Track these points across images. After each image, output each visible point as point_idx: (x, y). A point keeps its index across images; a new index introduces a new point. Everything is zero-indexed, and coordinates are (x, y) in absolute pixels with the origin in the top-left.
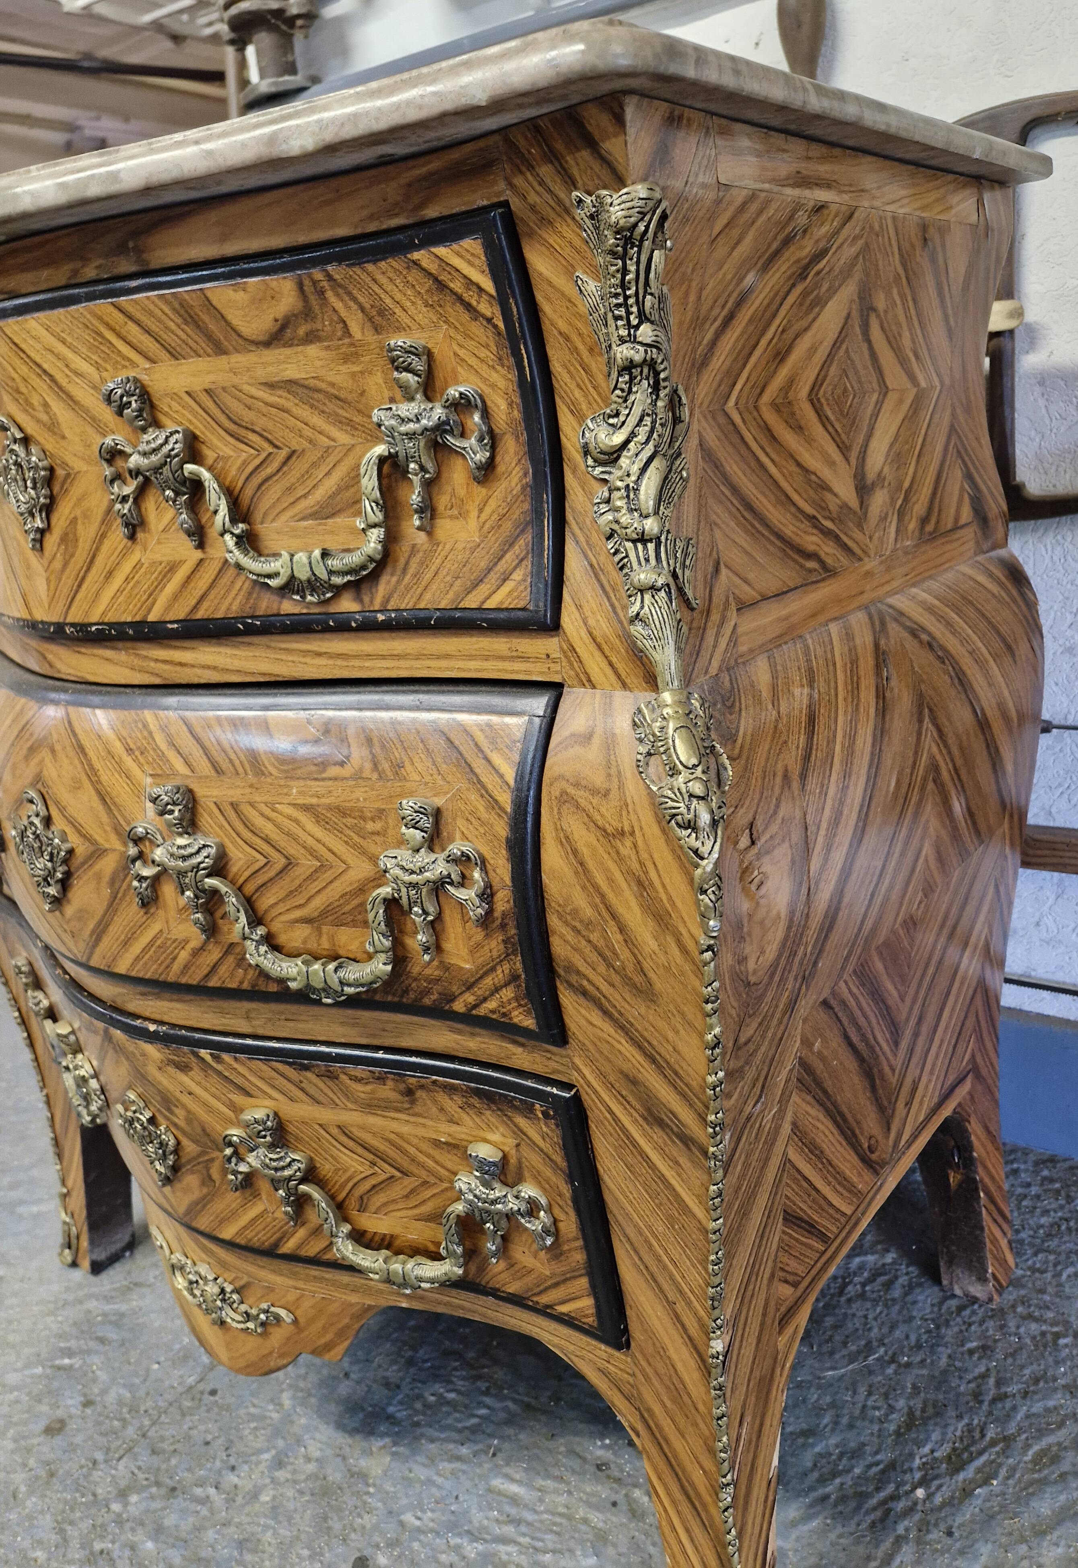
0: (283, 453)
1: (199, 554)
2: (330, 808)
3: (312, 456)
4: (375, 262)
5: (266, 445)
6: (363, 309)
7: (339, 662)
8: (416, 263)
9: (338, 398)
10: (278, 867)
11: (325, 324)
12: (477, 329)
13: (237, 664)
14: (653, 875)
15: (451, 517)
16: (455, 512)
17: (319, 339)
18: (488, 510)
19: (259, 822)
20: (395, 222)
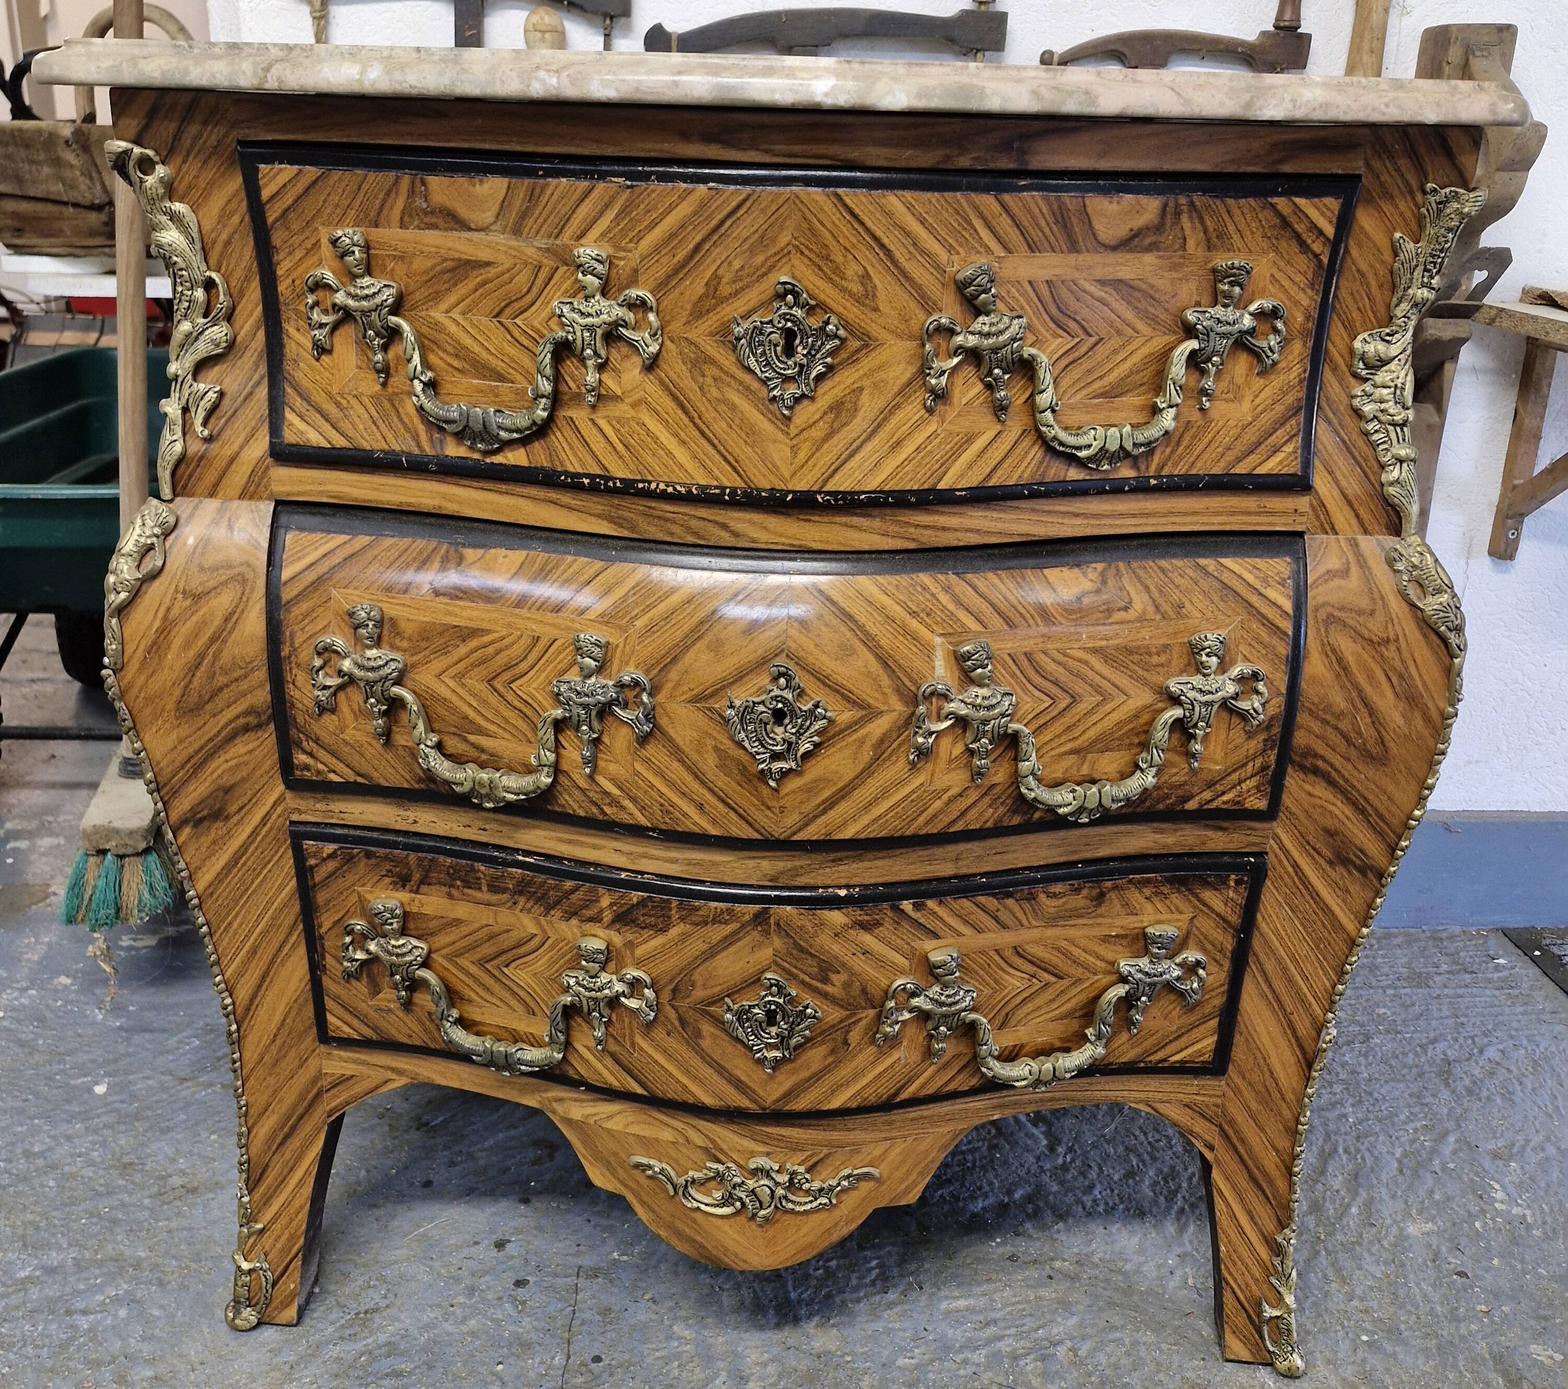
0: (1093, 340)
1: (999, 427)
2: (1117, 649)
3: (1116, 342)
4: (1236, 197)
5: (1080, 332)
6: (1205, 231)
7: (1093, 522)
8: (1273, 206)
9: (1152, 297)
10: (1063, 705)
11: (1168, 238)
12: (1302, 261)
13: (1001, 526)
14: (1412, 669)
15: (1226, 400)
16: (1231, 395)
17: (1158, 249)
18: (1263, 395)
19: (1050, 666)
20: (1251, 169)
